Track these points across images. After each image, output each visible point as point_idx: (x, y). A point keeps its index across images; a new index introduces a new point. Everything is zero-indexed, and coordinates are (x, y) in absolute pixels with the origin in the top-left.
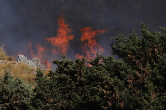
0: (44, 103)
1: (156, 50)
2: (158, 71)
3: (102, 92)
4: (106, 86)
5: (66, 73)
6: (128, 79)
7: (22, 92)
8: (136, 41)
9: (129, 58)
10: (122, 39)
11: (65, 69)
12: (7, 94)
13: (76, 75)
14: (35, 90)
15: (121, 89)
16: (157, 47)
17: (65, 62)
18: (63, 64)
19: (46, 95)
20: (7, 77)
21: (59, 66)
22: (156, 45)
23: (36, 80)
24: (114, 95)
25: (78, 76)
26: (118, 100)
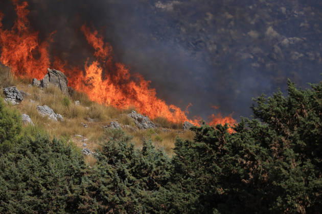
0: (185, 177)
1: (305, 111)
2: (298, 135)
3: (242, 162)
4: (246, 156)
5: (205, 140)
6: (271, 146)
7: (164, 165)
8: (281, 101)
9: (273, 122)
10: (265, 99)
11: (205, 136)
12: (146, 167)
13: (217, 143)
14: (174, 162)
15: (264, 159)
16: (306, 108)
17: (204, 128)
18: (202, 131)
19: (187, 167)
20: (146, 148)
21: (197, 134)
22: (304, 105)
23: (175, 149)
24: (255, 166)
25: (220, 145)
26: (261, 172)
